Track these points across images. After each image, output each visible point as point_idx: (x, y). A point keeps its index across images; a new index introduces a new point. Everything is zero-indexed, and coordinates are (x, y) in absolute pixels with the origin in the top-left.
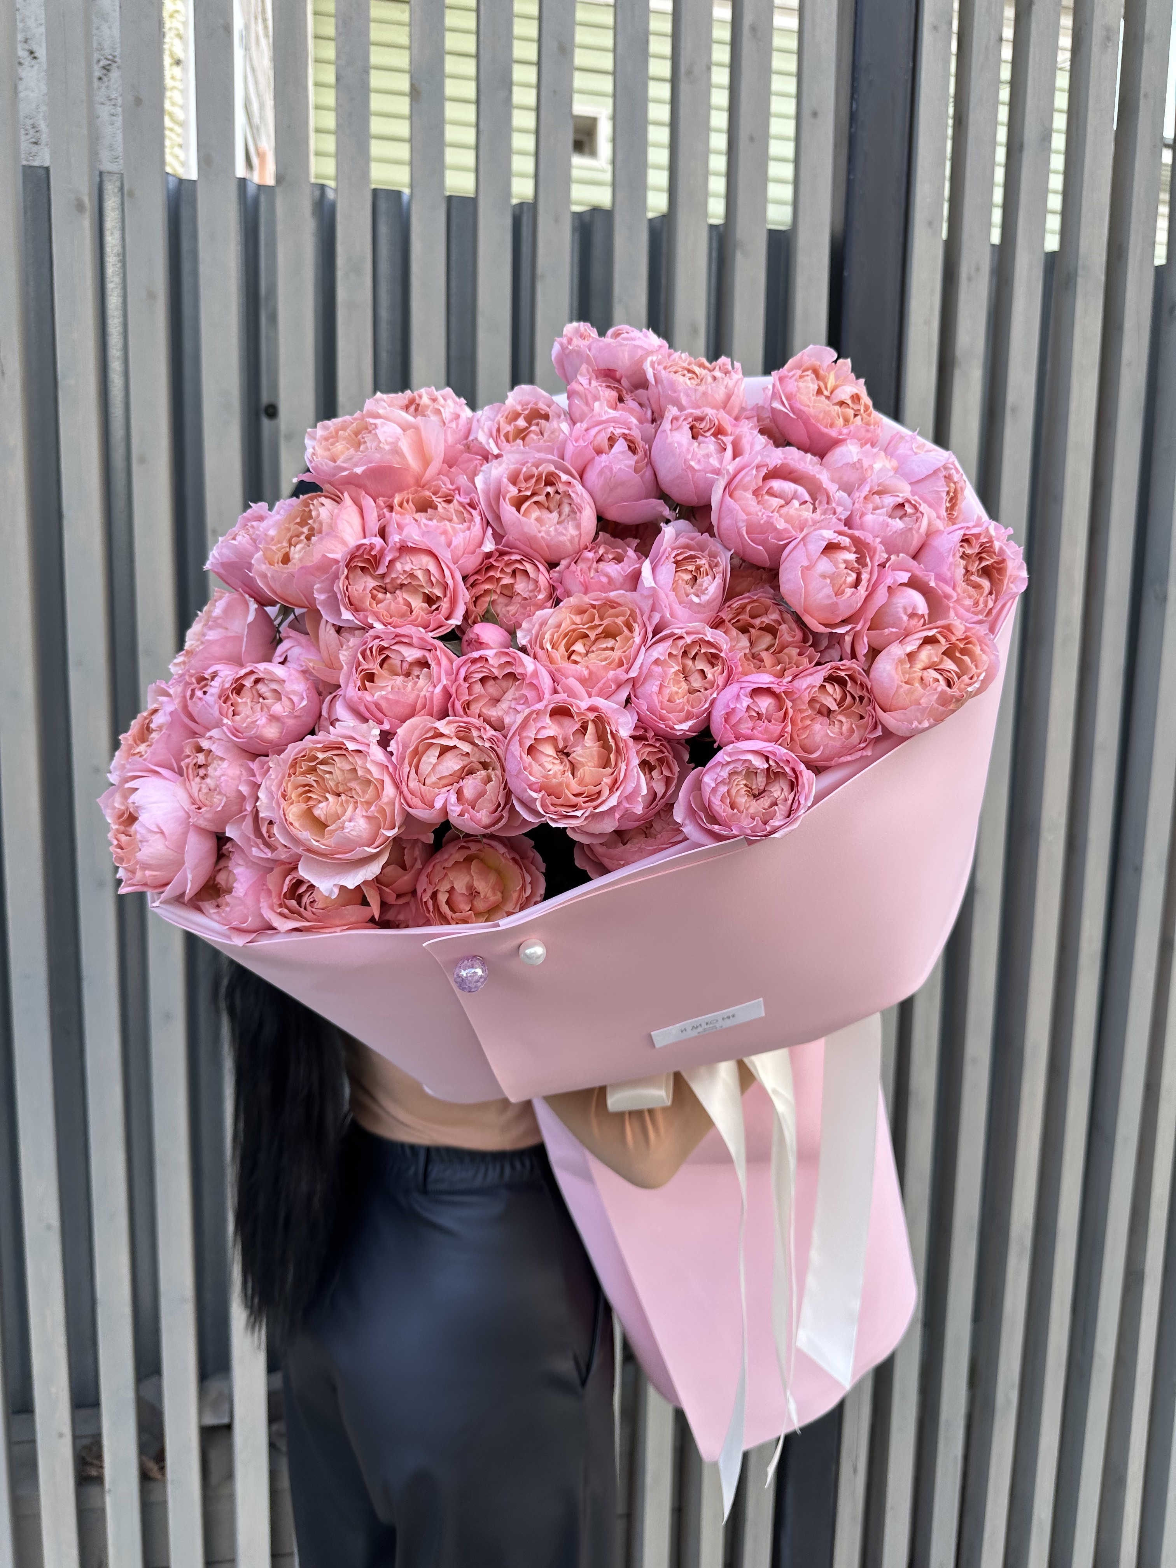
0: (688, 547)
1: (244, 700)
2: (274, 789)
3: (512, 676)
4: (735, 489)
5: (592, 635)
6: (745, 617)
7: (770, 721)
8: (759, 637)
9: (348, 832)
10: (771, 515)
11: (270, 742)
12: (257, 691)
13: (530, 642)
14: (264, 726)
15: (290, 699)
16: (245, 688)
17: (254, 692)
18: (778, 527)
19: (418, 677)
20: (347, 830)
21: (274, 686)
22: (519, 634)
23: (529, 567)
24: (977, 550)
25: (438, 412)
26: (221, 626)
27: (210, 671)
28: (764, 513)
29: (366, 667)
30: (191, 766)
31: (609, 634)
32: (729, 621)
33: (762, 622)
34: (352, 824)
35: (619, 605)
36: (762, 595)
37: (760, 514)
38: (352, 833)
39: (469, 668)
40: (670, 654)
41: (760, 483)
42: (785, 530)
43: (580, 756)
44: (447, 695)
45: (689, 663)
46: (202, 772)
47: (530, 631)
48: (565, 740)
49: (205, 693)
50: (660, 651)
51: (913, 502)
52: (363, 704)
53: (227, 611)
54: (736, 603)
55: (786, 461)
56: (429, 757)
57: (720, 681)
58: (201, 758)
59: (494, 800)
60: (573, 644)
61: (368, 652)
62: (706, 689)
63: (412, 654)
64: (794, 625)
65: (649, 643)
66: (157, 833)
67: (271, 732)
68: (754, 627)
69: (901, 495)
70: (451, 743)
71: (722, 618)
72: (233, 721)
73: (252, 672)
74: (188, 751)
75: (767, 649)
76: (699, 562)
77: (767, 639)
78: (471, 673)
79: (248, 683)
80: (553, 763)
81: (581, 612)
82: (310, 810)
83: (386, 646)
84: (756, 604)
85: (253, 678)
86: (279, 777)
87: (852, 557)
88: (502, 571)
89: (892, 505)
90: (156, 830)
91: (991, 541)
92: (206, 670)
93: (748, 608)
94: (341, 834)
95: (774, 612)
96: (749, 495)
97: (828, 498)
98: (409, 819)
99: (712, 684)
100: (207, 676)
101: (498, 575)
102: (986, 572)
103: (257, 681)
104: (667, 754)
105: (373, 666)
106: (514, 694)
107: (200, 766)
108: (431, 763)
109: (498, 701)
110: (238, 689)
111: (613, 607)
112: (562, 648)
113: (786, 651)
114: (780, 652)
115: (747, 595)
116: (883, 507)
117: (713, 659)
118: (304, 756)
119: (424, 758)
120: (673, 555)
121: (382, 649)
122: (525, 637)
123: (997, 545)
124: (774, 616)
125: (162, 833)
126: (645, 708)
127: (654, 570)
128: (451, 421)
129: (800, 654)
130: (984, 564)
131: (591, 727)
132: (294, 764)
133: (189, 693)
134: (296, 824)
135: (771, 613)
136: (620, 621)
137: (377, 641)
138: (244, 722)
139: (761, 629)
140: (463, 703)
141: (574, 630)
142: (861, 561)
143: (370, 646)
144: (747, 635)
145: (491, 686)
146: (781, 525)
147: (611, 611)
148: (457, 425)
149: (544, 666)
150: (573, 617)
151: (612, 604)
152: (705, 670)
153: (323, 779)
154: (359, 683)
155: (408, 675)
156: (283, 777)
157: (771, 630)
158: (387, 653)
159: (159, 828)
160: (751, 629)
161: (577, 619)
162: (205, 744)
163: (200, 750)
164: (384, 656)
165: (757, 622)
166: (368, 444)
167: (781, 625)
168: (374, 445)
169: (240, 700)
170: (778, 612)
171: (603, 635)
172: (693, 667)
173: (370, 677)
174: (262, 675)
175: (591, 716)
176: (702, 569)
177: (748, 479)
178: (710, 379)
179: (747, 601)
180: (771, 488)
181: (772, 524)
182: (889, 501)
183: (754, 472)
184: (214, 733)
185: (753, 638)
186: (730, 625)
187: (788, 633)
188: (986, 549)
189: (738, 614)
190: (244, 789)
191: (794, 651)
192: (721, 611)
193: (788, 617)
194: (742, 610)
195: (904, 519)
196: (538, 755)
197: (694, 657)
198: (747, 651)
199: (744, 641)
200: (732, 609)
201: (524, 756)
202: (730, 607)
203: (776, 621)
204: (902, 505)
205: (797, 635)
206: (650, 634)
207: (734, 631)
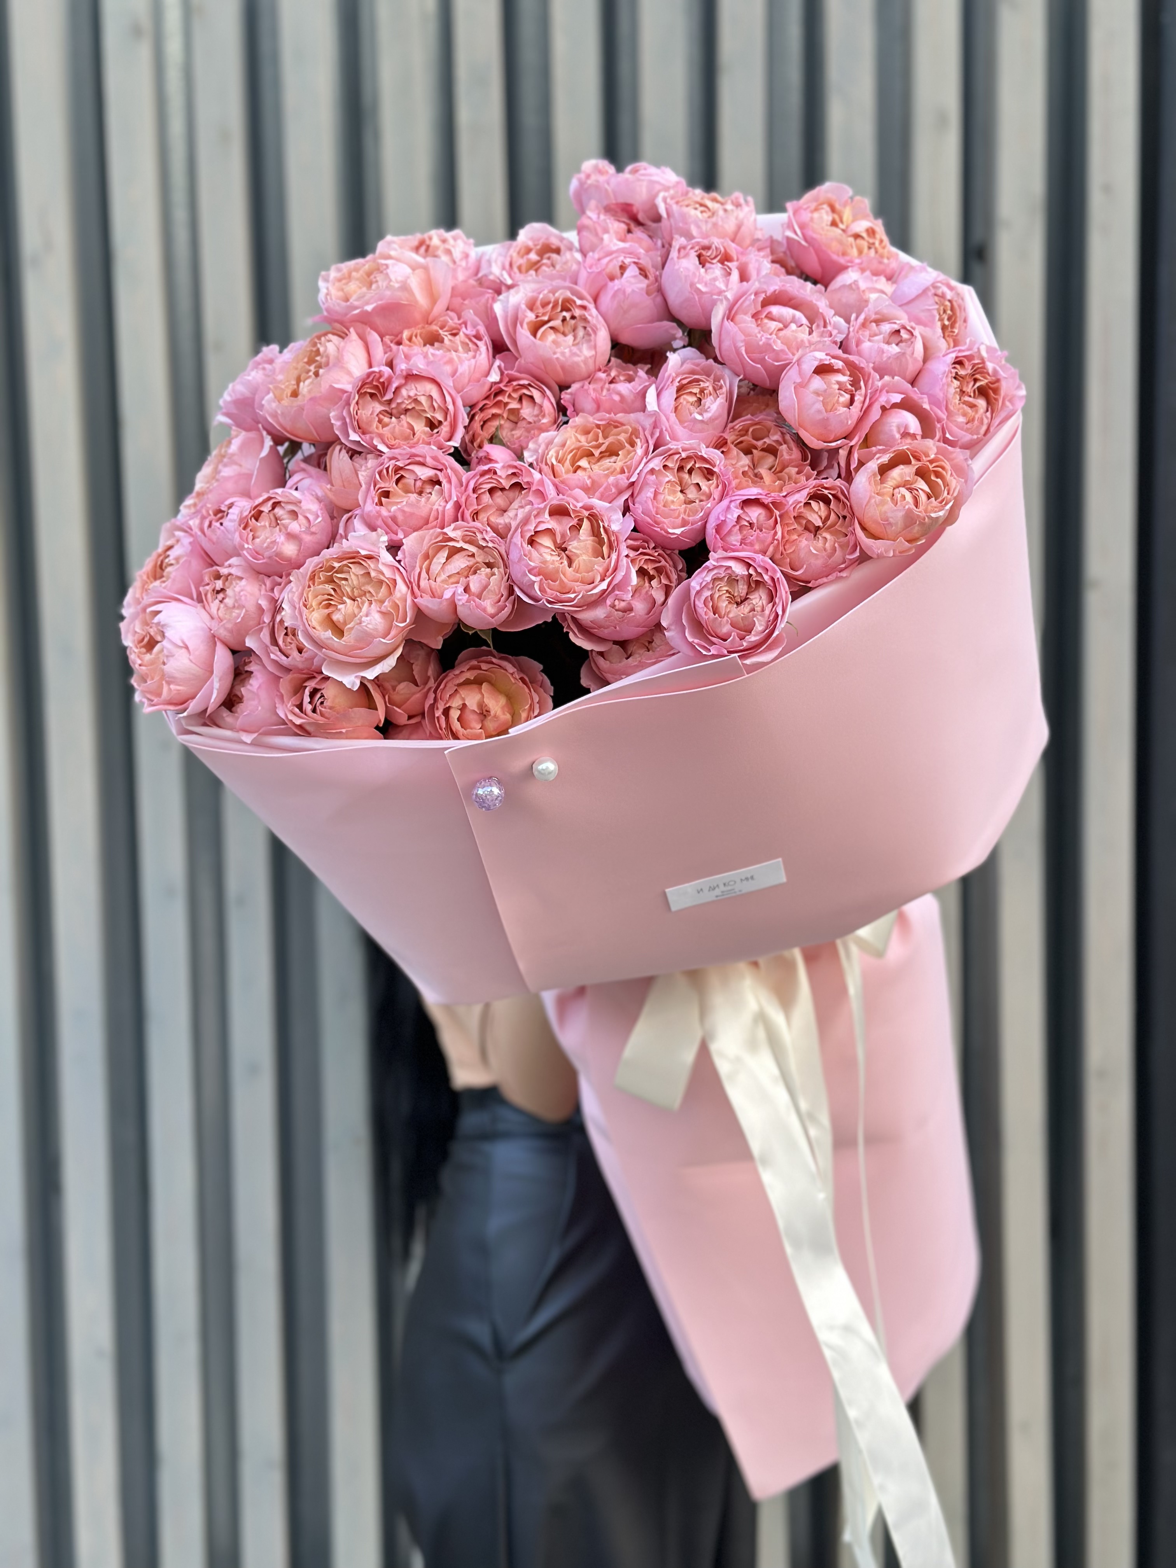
0: (693, 372)
1: (263, 524)
2: (296, 599)
3: (517, 486)
4: (736, 313)
5: (597, 453)
6: (748, 438)
7: (761, 531)
8: (761, 459)
9: (366, 626)
10: (769, 337)
11: (289, 560)
12: (274, 515)
13: (537, 460)
14: (282, 544)
15: (307, 518)
16: (263, 514)
17: (271, 515)
18: (775, 347)
19: (430, 493)
20: (364, 624)
21: (291, 507)
22: (526, 454)
23: (536, 394)
24: (969, 371)
25: (448, 252)
26: (236, 463)
27: (228, 502)
28: (762, 336)
29: (383, 485)
30: (210, 591)
31: (612, 452)
32: (733, 443)
33: (765, 443)
34: (368, 618)
35: (623, 424)
36: (765, 417)
37: (759, 336)
38: (368, 626)
39: (478, 480)
40: (665, 467)
41: (760, 308)
42: (782, 351)
43: (576, 548)
44: (458, 506)
45: (686, 476)
46: (221, 596)
47: (536, 451)
48: (563, 536)
49: (221, 524)
50: (656, 463)
51: (909, 328)
52: (378, 517)
53: (242, 447)
54: (739, 424)
55: (783, 288)
56: (438, 559)
57: (716, 494)
58: (219, 584)
59: (497, 591)
60: (579, 460)
61: (385, 471)
62: (701, 501)
63: (424, 473)
64: (792, 444)
65: (649, 457)
66: (181, 647)
67: (290, 549)
68: (756, 448)
69: (898, 322)
70: (458, 545)
71: (725, 439)
72: (253, 544)
73: (269, 499)
74: (207, 580)
75: (768, 468)
76: (702, 385)
77: (770, 460)
78: (481, 484)
79: (266, 508)
80: (552, 555)
81: (587, 432)
82: (329, 616)
83: (401, 466)
84: (758, 426)
85: (270, 503)
86: (300, 590)
87: (844, 379)
88: (510, 396)
89: (888, 331)
90: (181, 645)
91: (983, 362)
92: (222, 503)
93: (751, 430)
94: (359, 628)
95: (775, 434)
96: (748, 318)
97: (825, 321)
98: (420, 615)
99: (709, 496)
100: (223, 509)
101: (506, 400)
102: (982, 392)
103: (276, 505)
104: (663, 563)
105: (389, 484)
106: (521, 502)
107: (218, 592)
108: (440, 563)
109: (505, 511)
110: (257, 515)
111: (616, 427)
112: (568, 463)
113: (787, 470)
114: (781, 471)
115: (749, 416)
116: (880, 334)
117: (709, 474)
118: (321, 568)
119: (435, 560)
120: (678, 379)
121: (397, 469)
122: (532, 456)
123: (990, 366)
124: (777, 437)
125: (187, 648)
126: (640, 511)
127: (659, 395)
128: (461, 260)
129: (798, 473)
130: (978, 384)
131: (586, 524)
132: (312, 578)
133: (206, 524)
134: (318, 627)
135: (773, 435)
136: (623, 437)
138: (265, 543)
139: (763, 450)
140: (472, 512)
141: (578, 449)
142: (855, 383)
143: (386, 466)
144: (749, 456)
145: (499, 497)
146: (778, 346)
147: (615, 430)
148: (467, 263)
149: (549, 479)
150: (579, 436)
151: (617, 425)
152: (701, 484)
153: (339, 586)
154: (375, 499)
155: (421, 492)
156: (303, 589)
157: (772, 451)
158: (402, 472)
159: (183, 642)
160: (754, 451)
161: (583, 439)
162: (224, 571)
163: (218, 576)
164: (399, 475)
165: (759, 444)
166: (380, 283)
167: (782, 445)
168: (385, 284)
169: (259, 524)
170: (779, 433)
171: (608, 454)
172: (689, 480)
173: (387, 494)
174: (280, 499)
175: (586, 513)
176: (705, 392)
177: (747, 303)
178: (721, 213)
179: (750, 422)
180: (770, 313)
181: (770, 345)
182: (886, 328)
183: (753, 297)
184: (234, 561)
185: (756, 459)
186: (732, 446)
187: (789, 453)
188: (979, 370)
189: (742, 436)
190: (264, 603)
191: (793, 470)
192: (723, 432)
193: (788, 437)
194: (744, 431)
195: (900, 344)
196: (538, 547)
197: (690, 472)
198: (746, 469)
199: (745, 461)
200: (735, 430)
201: (525, 545)
202: (733, 428)
203: (777, 441)
204: (898, 332)
205: (796, 454)
206: (651, 448)
207: (735, 451)
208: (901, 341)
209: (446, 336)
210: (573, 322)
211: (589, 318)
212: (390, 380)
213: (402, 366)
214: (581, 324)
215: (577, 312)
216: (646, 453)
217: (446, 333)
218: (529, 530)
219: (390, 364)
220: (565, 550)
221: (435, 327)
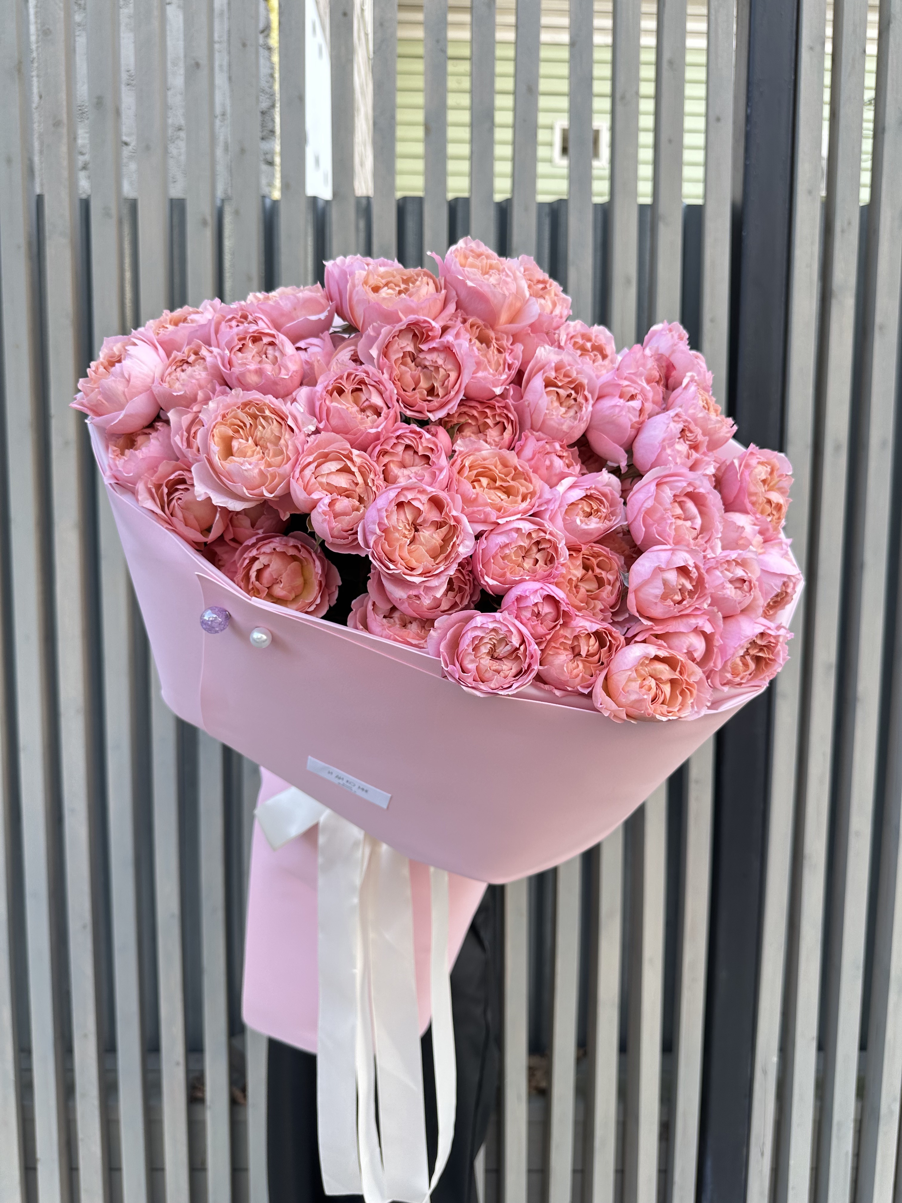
1: (253, 347)
2: (222, 407)
3: (427, 459)
4: (665, 483)
5: (498, 483)
6: (594, 561)
7: (542, 623)
8: (589, 580)
9: (243, 470)
10: (669, 516)
11: (243, 381)
13: (459, 453)
14: (250, 371)
15: (280, 369)
16: (261, 341)
19: (368, 417)
20: (242, 467)
24: (763, 644)
29: (343, 384)
31: (509, 491)
32: (583, 555)
33: (601, 574)
34: (248, 466)
35: (531, 482)
36: (617, 559)
39: (407, 433)
40: (529, 534)
41: (682, 495)
42: (669, 533)
43: (424, 537)
44: (376, 438)
45: (535, 551)
48: (424, 521)
50: (526, 526)
51: (752, 585)
52: (320, 402)
54: (597, 548)
55: (706, 495)
56: (331, 465)
57: (540, 575)
60: (483, 477)
61: (353, 376)
63: (377, 400)
64: (616, 592)
65: (525, 517)
67: (251, 378)
68: (593, 571)
69: (750, 575)
70: (353, 469)
71: (580, 548)
73: (273, 336)
75: (588, 591)
76: (602, 507)
77: (594, 586)
78: (405, 437)
79: (265, 340)
80: (405, 526)
81: (505, 465)
82: (231, 438)
83: (367, 382)
84: (607, 561)
85: (271, 339)
87: (688, 585)
89: (739, 576)
93: (601, 558)
94: (237, 467)
97: (709, 540)
99: (534, 572)
102: (758, 660)
103: (272, 343)
105: (348, 387)
106: (419, 470)
109: (405, 466)
110: (256, 339)
111: (525, 479)
113: (597, 602)
114: (593, 599)
115: (608, 549)
116: (733, 573)
117: (550, 561)
118: (257, 404)
119: (328, 463)
120: (591, 490)
121: (362, 382)
124: (611, 578)
125: (128, 382)
126: (483, 549)
127: (571, 486)
129: (602, 611)
130: (760, 654)
131: (446, 528)
132: (247, 404)
135: (610, 574)
137: (365, 375)
138: (242, 360)
139: (596, 576)
140: (381, 450)
142: (692, 594)
143: (357, 374)
144: (585, 572)
145: (409, 454)
147: (523, 480)
150: (498, 463)
151: (527, 479)
152: (539, 563)
153: (256, 427)
154: (330, 388)
155: (363, 410)
157: (601, 582)
158: (363, 387)
159: (129, 375)
160: (590, 572)
163: (196, 353)
164: (359, 387)
165: (598, 571)
167: (609, 584)
170: (615, 577)
173: (341, 392)
175: (452, 521)
176: (599, 512)
179: (605, 553)
180: (684, 502)
182: (740, 572)
185: (586, 577)
186: (581, 557)
187: (608, 593)
189: (592, 556)
192: (584, 544)
193: (618, 584)
194: (596, 555)
195: (738, 590)
196: (402, 512)
197: (539, 550)
198: (574, 579)
199: (579, 573)
200: (592, 549)
201: (393, 504)
202: (592, 547)
203: (609, 581)
204: (745, 581)
205: (612, 599)
206: (531, 513)
207: (579, 562)
208: (740, 588)
209: (494, 347)
210: (573, 402)
211: (584, 409)
212: (433, 338)
213: (449, 338)
214: (575, 408)
215: (580, 399)
216: (525, 513)
217: (496, 345)
218: (406, 497)
219: (445, 329)
220: (417, 530)
221: (492, 334)
